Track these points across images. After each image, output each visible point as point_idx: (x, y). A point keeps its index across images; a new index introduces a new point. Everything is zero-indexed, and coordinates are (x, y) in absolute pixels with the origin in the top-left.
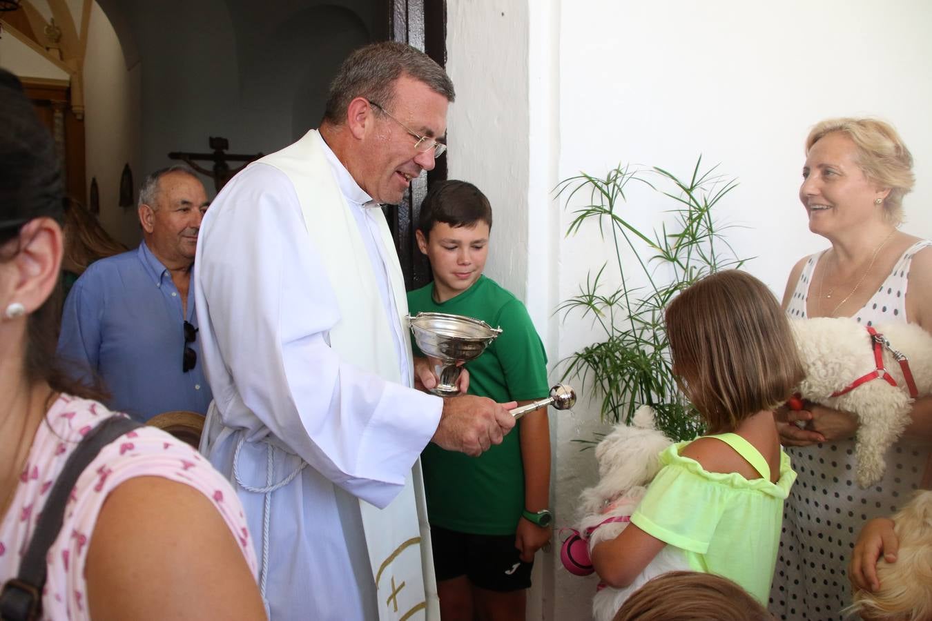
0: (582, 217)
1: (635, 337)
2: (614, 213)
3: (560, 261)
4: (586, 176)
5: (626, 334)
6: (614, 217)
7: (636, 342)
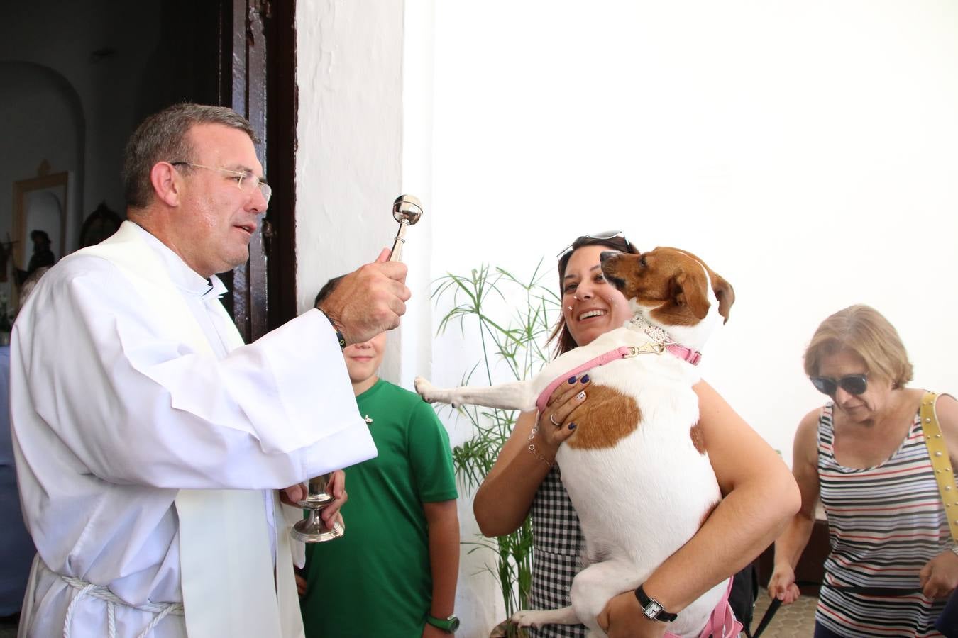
0: (447, 317)
1: (501, 435)
2: (481, 313)
3: (431, 361)
4: (451, 276)
5: (489, 431)
6: (481, 317)
7: (501, 438)
